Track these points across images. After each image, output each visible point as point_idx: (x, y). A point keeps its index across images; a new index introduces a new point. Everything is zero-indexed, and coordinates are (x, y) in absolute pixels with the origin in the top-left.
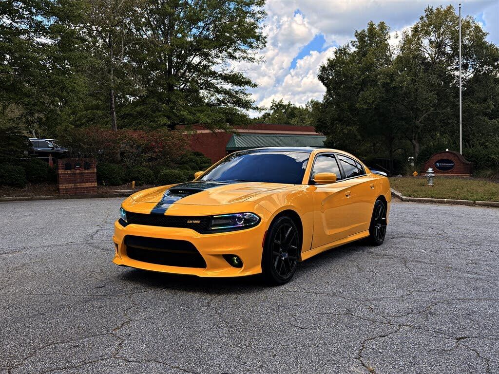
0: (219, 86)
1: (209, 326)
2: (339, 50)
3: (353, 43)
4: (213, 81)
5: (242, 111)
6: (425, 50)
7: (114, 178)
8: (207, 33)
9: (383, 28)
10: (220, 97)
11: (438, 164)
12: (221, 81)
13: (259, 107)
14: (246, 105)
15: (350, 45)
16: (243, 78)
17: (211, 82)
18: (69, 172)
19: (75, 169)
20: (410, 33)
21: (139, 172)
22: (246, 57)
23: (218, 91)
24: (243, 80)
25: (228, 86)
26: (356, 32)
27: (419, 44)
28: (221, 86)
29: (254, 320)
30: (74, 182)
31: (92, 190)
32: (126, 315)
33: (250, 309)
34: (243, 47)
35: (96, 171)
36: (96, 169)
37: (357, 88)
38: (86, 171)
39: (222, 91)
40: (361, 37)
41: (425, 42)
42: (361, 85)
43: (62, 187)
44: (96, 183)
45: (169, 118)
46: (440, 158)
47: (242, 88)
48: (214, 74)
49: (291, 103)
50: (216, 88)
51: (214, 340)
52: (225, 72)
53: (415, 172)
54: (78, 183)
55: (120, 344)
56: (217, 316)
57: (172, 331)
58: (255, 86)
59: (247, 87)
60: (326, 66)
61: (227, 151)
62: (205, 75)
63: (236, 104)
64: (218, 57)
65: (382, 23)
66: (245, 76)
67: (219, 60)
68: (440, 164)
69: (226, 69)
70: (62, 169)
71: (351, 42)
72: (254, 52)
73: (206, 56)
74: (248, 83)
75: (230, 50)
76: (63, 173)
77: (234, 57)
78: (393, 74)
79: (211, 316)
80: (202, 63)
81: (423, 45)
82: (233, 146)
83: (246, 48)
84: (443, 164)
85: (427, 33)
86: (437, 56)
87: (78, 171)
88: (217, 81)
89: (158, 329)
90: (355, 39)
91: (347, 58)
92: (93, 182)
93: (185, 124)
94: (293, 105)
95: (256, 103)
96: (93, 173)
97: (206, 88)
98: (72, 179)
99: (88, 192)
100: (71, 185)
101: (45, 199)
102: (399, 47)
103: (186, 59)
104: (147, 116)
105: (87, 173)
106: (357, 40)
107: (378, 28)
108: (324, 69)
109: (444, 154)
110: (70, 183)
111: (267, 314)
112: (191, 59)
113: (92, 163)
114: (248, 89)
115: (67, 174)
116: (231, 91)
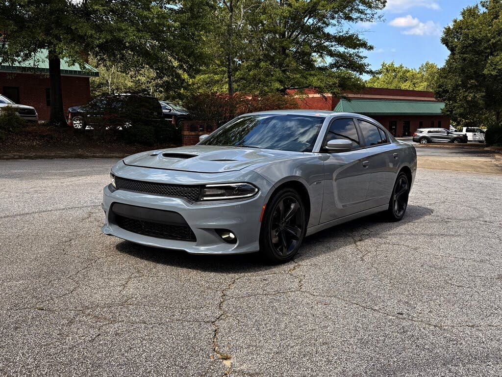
0: (333, 49)
2: (467, 10)
3: (483, 3)
4: (327, 43)
10: (333, 60)
12: (335, 43)
13: (373, 70)
14: (361, 69)
15: (480, 6)
16: (359, 40)
17: (324, 44)
19: (199, 131)
23: (331, 54)
24: (358, 42)
25: (341, 49)
28: (335, 48)
34: (361, 7)
37: (486, 53)
39: (335, 54)
42: (491, 48)
45: (281, 82)
47: (356, 50)
48: (328, 37)
50: (330, 51)
52: (341, 34)
58: (371, 48)
59: (361, 49)
60: (451, 27)
62: (318, 37)
63: (349, 68)
64: (333, 18)
66: (360, 37)
67: (334, 22)
69: (341, 31)
71: (481, 2)
72: (373, 12)
73: (322, 18)
74: (364, 45)
75: (346, 11)
76: (187, 134)
77: (350, 17)
83: (365, 8)
87: (201, 133)
88: (330, 44)
93: (296, 89)
94: (405, 68)
95: (370, 67)
97: (318, 52)
103: (301, 20)
104: (260, 80)
108: (448, 31)
112: (305, 21)
113: (213, 126)
114: (363, 52)
115: (192, 135)
116: (346, 54)
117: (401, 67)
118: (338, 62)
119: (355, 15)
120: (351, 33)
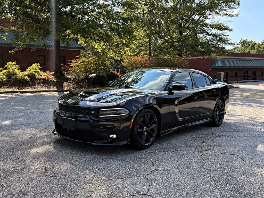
0: (209, 31)
1: (204, 183)
4: (206, 29)
5: (222, 45)
8: (204, 2)
10: (209, 38)
12: (211, 28)
13: (233, 43)
14: (225, 42)
16: (224, 26)
17: (204, 29)
22: (227, 14)
23: (208, 34)
24: (224, 27)
25: (214, 31)
28: (210, 31)
29: (234, 182)
32: (153, 166)
33: (230, 174)
34: (225, 8)
39: (211, 34)
47: (223, 32)
48: (206, 25)
49: (253, 41)
50: (207, 33)
51: (207, 193)
52: (214, 23)
55: (150, 185)
56: (208, 175)
57: (181, 182)
59: (226, 31)
61: (211, 68)
62: (201, 25)
64: (210, 15)
66: (225, 25)
69: (214, 22)
72: (232, 11)
73: (203, 15)
74: (227, 29)
75: (217, 10)
77: (219, 14)
79: (204, 175)
80: (200, 19)
82: (215, 66)
83: (227, 8)
88: (208, 28)
89: (172, 179)
94: (254, 42)
95: (231, 41)
97: (201, 33)
103: (191, 17)
111: (242, 179)
112: (194, 17)
116: (216, 34)
118: (212, 39)
119: (222, 12)
120: (219, 22)
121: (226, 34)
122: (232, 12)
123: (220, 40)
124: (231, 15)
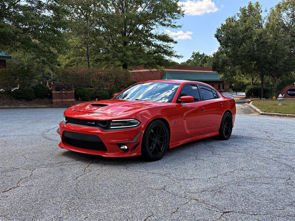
0: (154, 42)
2: (229, 19)
3: (238, 14)
5: (167, 58)
6: (284, 20)
7: (85, 96)
8: (148, 10)
9: (258, 5)
11: (289, 92)
12: (156, 40)
14: (170, 54)
15: (236, 16)
17: (150, 40)
18: (58, 92)
19: (62, 91)
20: (275, 9)
21: (100, 93)
22: (170, 25)
23: (153, 45)
24: (168, 39)
25: (159, 42)
26: (240, 8)
27: (280, 16)
30: (61, 98)
31: (72, 103)
35: (74, 92)
36: (74, 91)
37: (239, 43)
38: (69, 92)
40: (243, 11)
41: (284, 14)
43: (54, 101)
44: (74, 99)
45: (122, 61)
46: (290, 88)
53: (274, 97)
54: (63, 99)
58: (176, 42)
60: (220, 28)
62: (146, 36)
64: (154, 25)
65: (257, 3)
66: (170, 36)
68: (290, 92)
70: (54, 90)
71: (237, 14)
74: (172, 41)
75: (161, 20)
76: (55, 93)
77: (164, 24)
78: (261, 34)
81: (282, 16)
83: (170, 19)
84: (292, 92)
85: (286, 9)
86: (292, 23)
87: (64, 92)
88: (153, 40)
90: (239, 12)
91: (234, 24)
92: (72, 98)
96: (72, 93)
98: (61, 96)
99: (70, 104)
100: (59, 100)
101: (44, 108)
102: (268, 17)
103: (135, 25)
105: (69, 93)
106: (241, 13)
107: (254, 6)
108: (219, 30)
109: (293, 85)
110: (59, 99)
112: (138, 26)
113: (72, 87)
114: (171, 44)
115: (58, 93)
116: (161, 45)
117: (204, 54)
121: (170, 46)
122: (175, 23)
123: (166, 52)
124: (174, 25)
